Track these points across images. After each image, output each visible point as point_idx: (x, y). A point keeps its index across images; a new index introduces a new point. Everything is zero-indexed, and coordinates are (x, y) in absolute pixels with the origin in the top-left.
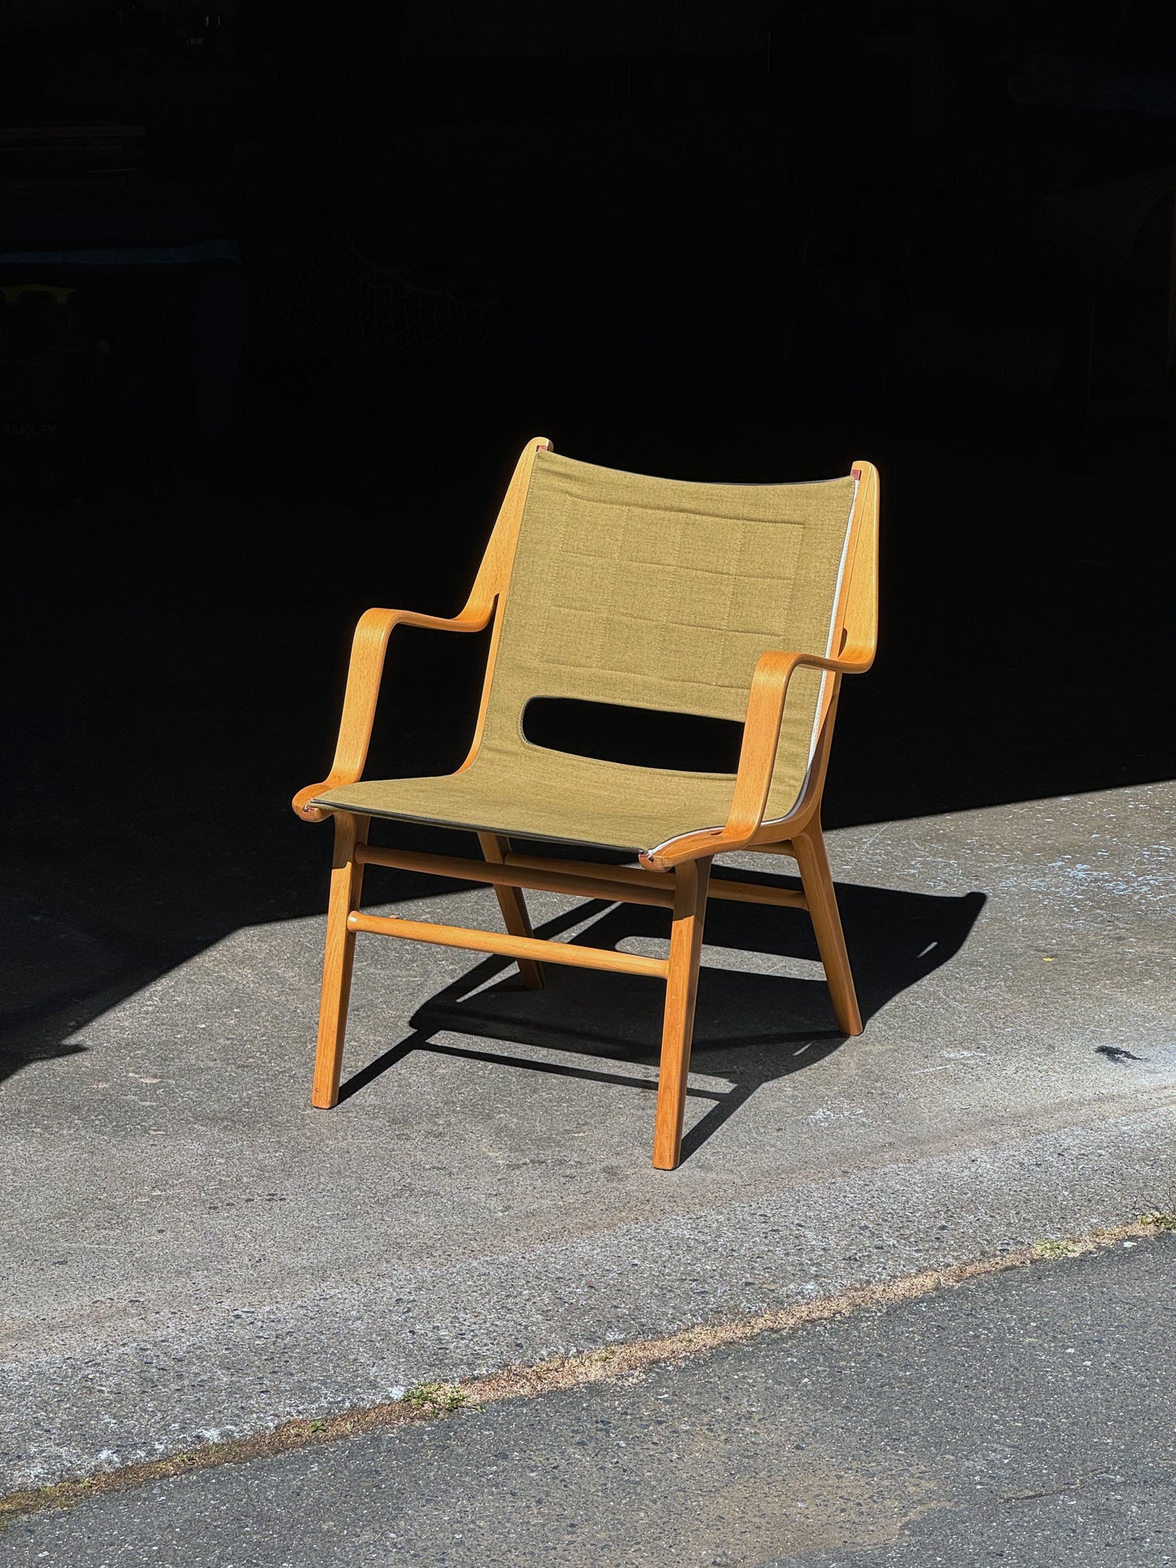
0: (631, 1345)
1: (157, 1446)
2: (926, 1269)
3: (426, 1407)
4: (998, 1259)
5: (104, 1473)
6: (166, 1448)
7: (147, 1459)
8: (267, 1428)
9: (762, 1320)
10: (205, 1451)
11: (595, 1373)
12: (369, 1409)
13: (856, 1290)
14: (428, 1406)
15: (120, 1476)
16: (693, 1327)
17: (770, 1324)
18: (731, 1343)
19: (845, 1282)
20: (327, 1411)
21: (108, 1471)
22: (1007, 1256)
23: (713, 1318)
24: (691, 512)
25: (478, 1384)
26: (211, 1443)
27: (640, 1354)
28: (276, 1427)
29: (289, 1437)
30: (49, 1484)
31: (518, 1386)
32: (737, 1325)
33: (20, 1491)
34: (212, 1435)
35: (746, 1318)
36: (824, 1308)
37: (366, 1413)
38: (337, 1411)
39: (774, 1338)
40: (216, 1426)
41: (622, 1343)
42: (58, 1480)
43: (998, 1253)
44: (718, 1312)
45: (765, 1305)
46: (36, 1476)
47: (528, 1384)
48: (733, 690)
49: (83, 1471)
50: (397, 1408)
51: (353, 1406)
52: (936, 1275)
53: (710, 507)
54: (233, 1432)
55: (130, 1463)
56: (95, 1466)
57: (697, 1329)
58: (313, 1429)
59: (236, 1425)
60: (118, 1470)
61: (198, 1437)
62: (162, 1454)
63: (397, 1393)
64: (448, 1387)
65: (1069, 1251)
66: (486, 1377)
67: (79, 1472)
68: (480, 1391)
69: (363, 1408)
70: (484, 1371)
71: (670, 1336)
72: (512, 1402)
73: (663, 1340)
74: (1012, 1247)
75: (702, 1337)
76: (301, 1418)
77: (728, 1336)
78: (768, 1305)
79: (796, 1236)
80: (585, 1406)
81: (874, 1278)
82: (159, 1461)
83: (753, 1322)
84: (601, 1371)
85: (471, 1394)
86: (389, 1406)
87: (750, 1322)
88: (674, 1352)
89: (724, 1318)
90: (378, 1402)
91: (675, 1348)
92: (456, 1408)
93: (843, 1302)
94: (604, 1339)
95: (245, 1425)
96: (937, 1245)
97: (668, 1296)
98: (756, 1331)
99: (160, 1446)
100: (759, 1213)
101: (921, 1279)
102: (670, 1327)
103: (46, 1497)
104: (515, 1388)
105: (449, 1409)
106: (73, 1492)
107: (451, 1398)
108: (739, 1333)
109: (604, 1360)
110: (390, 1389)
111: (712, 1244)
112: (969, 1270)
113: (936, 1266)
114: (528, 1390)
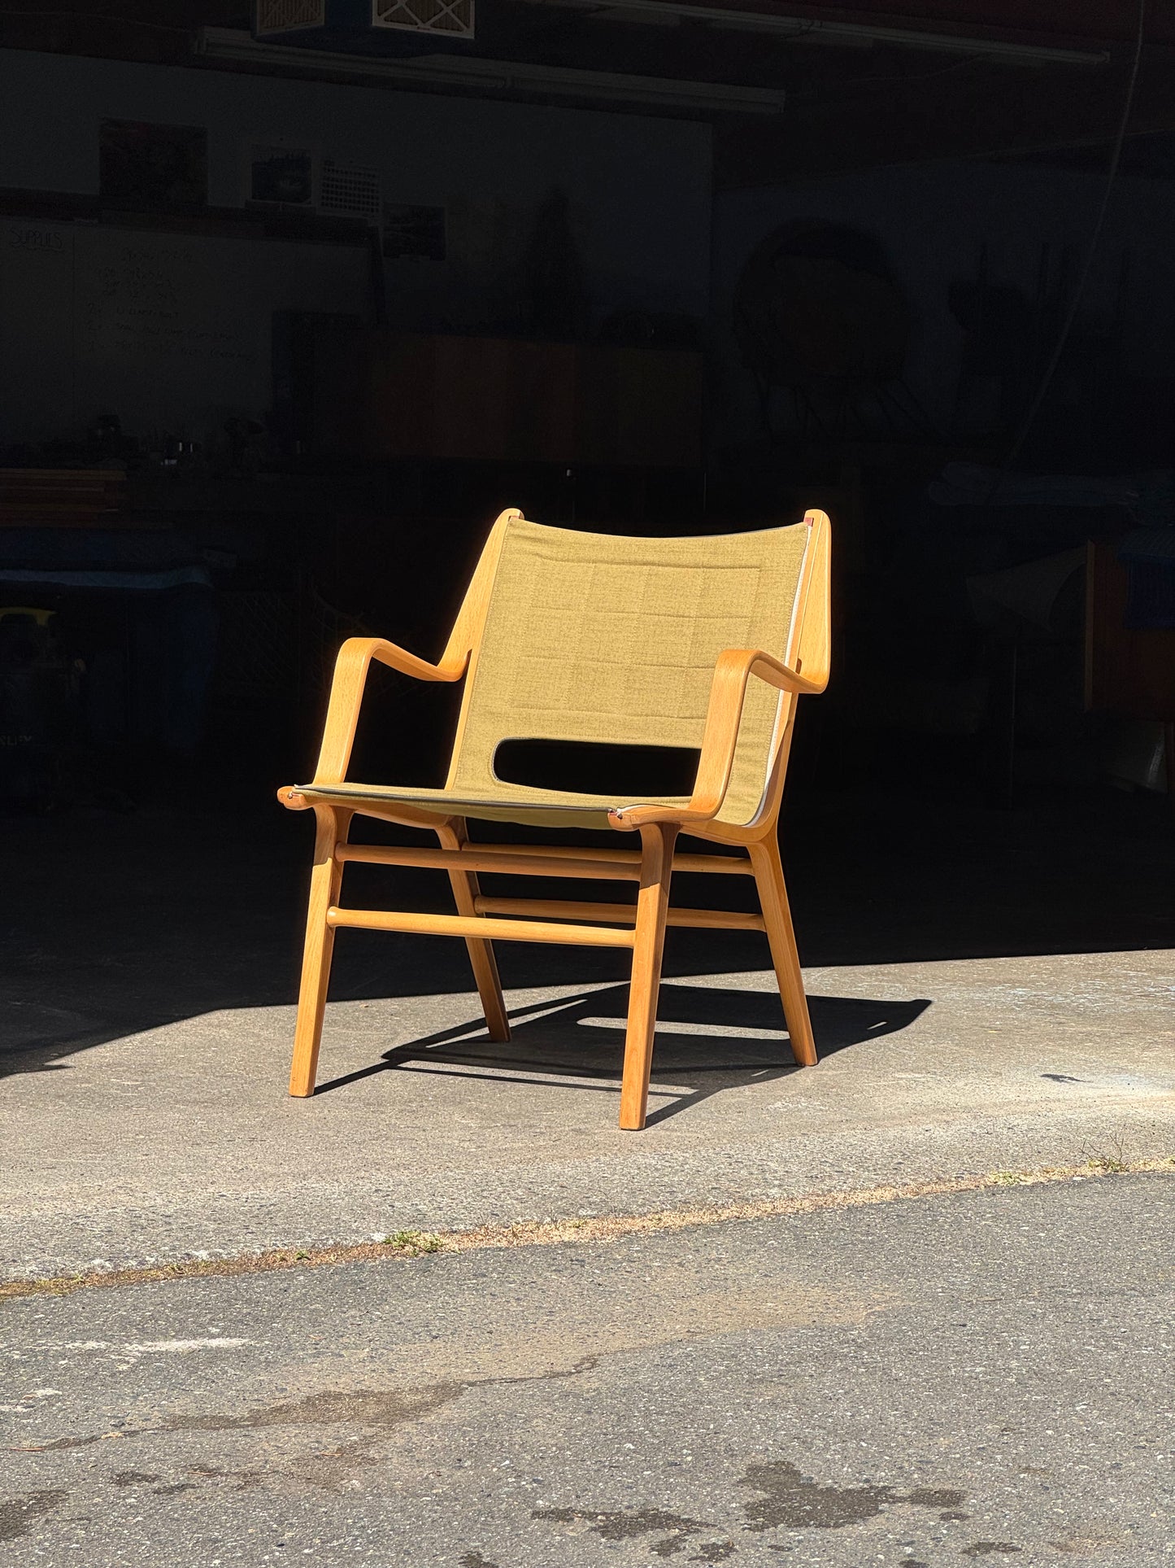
0: (603, 1220)
1: (148, 1258)
2: (884, 1185)
3: (407, 1248)
4: (954, 1184)
5: (97, 1275)
6: (157, 1260)
7: (138, 1267)
8: (254, 1253)
9: (728, 1211)
10: (195, 1266)
11: (569, 1235)
12: (352, 1247)
13: (818, 1195)
14: (409, 1248)
15: (112, 1278)
16: (662, 1211)
17: (736, 1214)
18: (699, 1225)
19: (807, 1189)
20: (311, 1245)
21: (101, 1273)
22: (962, 1182)
23: (682, 1207)
24: (653, 564)
25: (457, 1237)
26: (200, 1260)
27: (612, 1226)
28: (263, 1254)
29: (275, 1262)
30: (43, 1279)
31: (495, 1240)
32: (704, 1213)
33: (15, 1281)
34: (203, 1254)
35: (715, 1208)
36: (788, 1206)
37: (348, 1249)
38: (321, 1246)
39: (740, 1222)
40: (205, 1249)
41: (594, 1218)
42: (52, 1276)
43: (953, 1179)
44: (686, 1203)
45: (731, 1200)
46: (31, 1272)
47: (505, 1239)
48: (693, 721)
49: (77, 1271)
50: (379, 1249)
51: (336, 1244)
52: (895, 1190)
53: (673, 558)
54: (221, 1254)
55: (122, 1270)
56: (88, 1268)
57: (667, 1213)
58: (299, 1256)
59: (224, 1249)
60: (111, 1273)
61: (188, 1254)
62: (153, 1265)
63: (379, 1237)
64: (428, 1236)
65: (1021, 1180)
66: (464, 1231)
67: (72, 1272)
68: (458, 1242)
69: (346, 1246)
70: (462, 1227)
71: (641, 1215)
72: (489, 1249)
73: (633, 1218)
74: (967, 1176)
75: (671, 1219)
76: (286, 1248)
77: (696, 1220)
78: (734, 1200)
79: (759, 1165)
80: (560, 1252)
81: (835, 1188)
82: (150, 1269)
83: (720, 1211)
84: (574, 1235)
85: (451, 1244)
86: (371, 1245)
87: (716, 1211)
88: (644, 1227)
89: (692, 1207)
90: (360, 1242)
91: (645, 1225)
92: (436, 1251)
93: (806, 1203)
94: (577, 1214)
95: (233, 1250)
96: (895, 1172)
97: (638, 1193)
98: (722, 1218)
99: (150, 1259)
100: (723, 1153)
101: (880, 1192)
102: (640, 1209)
103: (41, 1287)
104: (492, 1242)
105: (430, 1252)
106: (67, 1285)
107: (431, 1242)
108: (706, 1219)
109: (578, 1227)
110: (372, 1234)
111: (678, 1167)
112: (926, 1189)
113: (894, 1184)
114: (504, 1244)
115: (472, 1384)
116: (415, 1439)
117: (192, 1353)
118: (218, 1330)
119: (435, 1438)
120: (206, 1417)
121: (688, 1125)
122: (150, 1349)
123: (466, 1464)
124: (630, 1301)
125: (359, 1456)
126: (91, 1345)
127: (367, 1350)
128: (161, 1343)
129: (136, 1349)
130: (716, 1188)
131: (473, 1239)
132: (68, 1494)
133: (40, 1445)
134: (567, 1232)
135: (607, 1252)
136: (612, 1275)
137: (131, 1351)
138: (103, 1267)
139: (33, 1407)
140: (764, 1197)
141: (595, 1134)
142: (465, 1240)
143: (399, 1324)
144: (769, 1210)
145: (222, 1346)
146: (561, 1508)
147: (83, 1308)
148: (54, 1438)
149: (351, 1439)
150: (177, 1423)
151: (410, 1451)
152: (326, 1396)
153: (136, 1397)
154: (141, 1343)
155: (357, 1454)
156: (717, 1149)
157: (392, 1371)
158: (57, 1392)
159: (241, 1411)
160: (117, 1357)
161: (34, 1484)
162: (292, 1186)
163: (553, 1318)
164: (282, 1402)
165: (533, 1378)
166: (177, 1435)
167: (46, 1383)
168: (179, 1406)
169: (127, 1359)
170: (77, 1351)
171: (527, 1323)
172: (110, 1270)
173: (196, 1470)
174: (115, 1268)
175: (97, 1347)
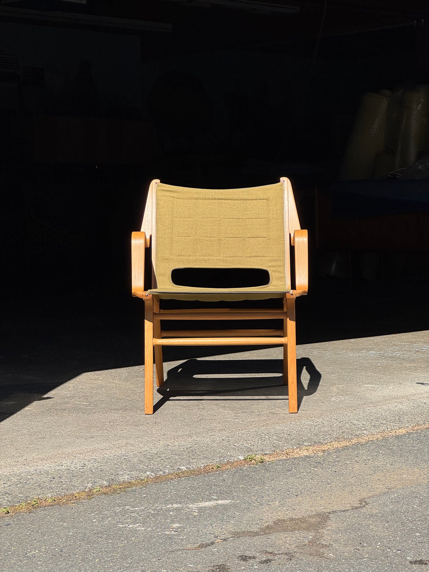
0: (313, 446)
1: (165, 471)
2: (401, 428)
5: (150, 478)
6: (169, 471)
7: (164, 474)
8: (201, 466)
9: (354, 440)
10: (183, 472)
11: (306, 453)
13: (381, 433)
14: (253, 461)
15: (156, 479)
16: (332, 442)
17: (357, 441)
18: (347, 446)
19: (376, 431)
20: (220, 462)
21: (152, 477)
23: (337, 439)
25: (268, 456)
26: (184, 470)
27: (318, 449)
28: (204, 466)
29: (209, 469)
30: (133, 481)
31: (282, 456)
32: (346, 442)
33: (123, 482)
34: (183, 468)
36: (373, 437)
37: (233, 463)
38: (223, 462)
39: (361, 445)
40: (184, 466)
41: (310, 446)
42: (135, 479)
43: (422, 424)
45: (353, 436)
46: (128, 478)
49: (143, 477)
50: (243, 462)
51: (228, 461)
54: (190, 468)
55: (158, 475)
56: (147, 476)
57: (334, 443)
58: (217, 467)
59: (190, 466)
61: (179, 468)
62: (168, 473)
63: (242, 458)
64: (258, 456)
69: (231, 462)
70: (268, 452)
71: (326, 444)
72: (282, 460)
73: (323, 445)
74: (427, 423)
75: (336, 445)
76: (211, 464)
77: (344, 444)
78: (354, 436)
79: (350, 422)
80: (308, 460)
81: (386, 430)
82: (168, 475)
83: (351, 441)
84: (307, 453)
85: (266, 458)
86: (240, 461)
87: (350, 441)
88: (329, 448)
89: (341, 440)
90: (236, 460)
91: (329, 447)
92: (263, 462)
93: (378, 436)
94: (304, 445)
95: (193, 466)
96: (401, 422)
97: (318, 435)
98: (353, 443)
99: (167, 471)
100: (333, 418)
101: (401, 430)
102: (324, 442)
103: (134, 484)
104: (280, 457)
105: (261, 462)
106: (144, 483)
107: (261, 459)
108: (348, 444)
109: (307, 450)
110: (238, 457)
111: (322, 425)
112: (415, 428)
113: (404, 427)
114: (285, 458)
115: (329, 513)
116: (333, 536)
117: (216, 507)
118: (216, 497)
119: (340, 535)
120: (245, 532)
121: (309, 408)
122: (198, 506)
123: (365, 545)
124: (352, 477)
125: (319, 544)
126: (175, 506)
127: (277, 502)
128: (200, 503)
129: (193, 506)
130: (344, 432)
131: (273, 456)
132: (228, 566)
133: (195, 547)
134: (304, 452)
135: (325, 459)
136: (336, 467)
137: (192, 507)
138: (151, 475)
139: (177, 531)
140: (364, 434)
141: (279, 413)
142: (271, 457)
143: (279, 491)
144: (368, 439)
145: (223, 503)
146: (418, 560)
147: (158, 491)
148: (197, 543)
149: (310, 537)
150: (237, 535)
151: (336, 541)
152: (279, 520)
153: (211, 525)
154: (192, 503)
155: (318, 543)
156: (329, 417)
157: (294, 510)
158: (180, 525)
159: (255, 529)
160: (189, 510)
161: (211, 563)
162: (190, 440)
163: (331, 485)
164: (266, 524)
165: (349, 510)
166: (242, 539)
167: (173, 522)
168: (231, 527)
169: (193, 510)
170: (172, 509)
171: (324, 488)
172: (154, 476)
173: (265, 553)
174: (156, 474)
175: (179, 506)
